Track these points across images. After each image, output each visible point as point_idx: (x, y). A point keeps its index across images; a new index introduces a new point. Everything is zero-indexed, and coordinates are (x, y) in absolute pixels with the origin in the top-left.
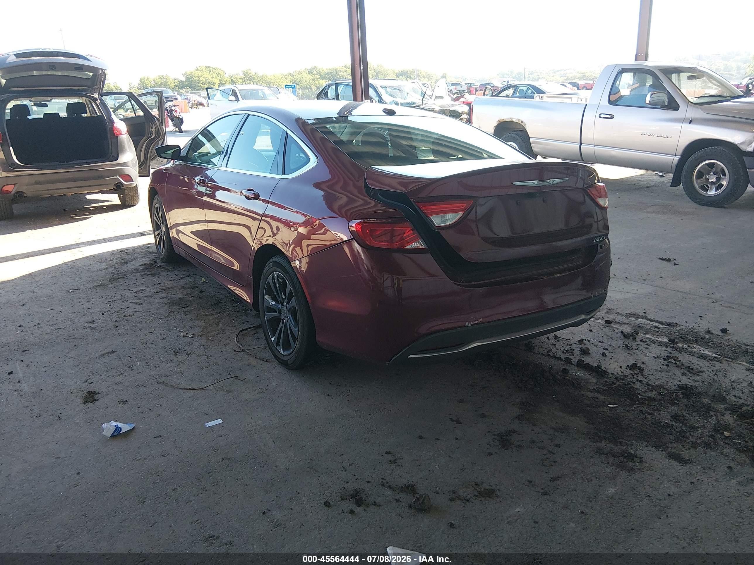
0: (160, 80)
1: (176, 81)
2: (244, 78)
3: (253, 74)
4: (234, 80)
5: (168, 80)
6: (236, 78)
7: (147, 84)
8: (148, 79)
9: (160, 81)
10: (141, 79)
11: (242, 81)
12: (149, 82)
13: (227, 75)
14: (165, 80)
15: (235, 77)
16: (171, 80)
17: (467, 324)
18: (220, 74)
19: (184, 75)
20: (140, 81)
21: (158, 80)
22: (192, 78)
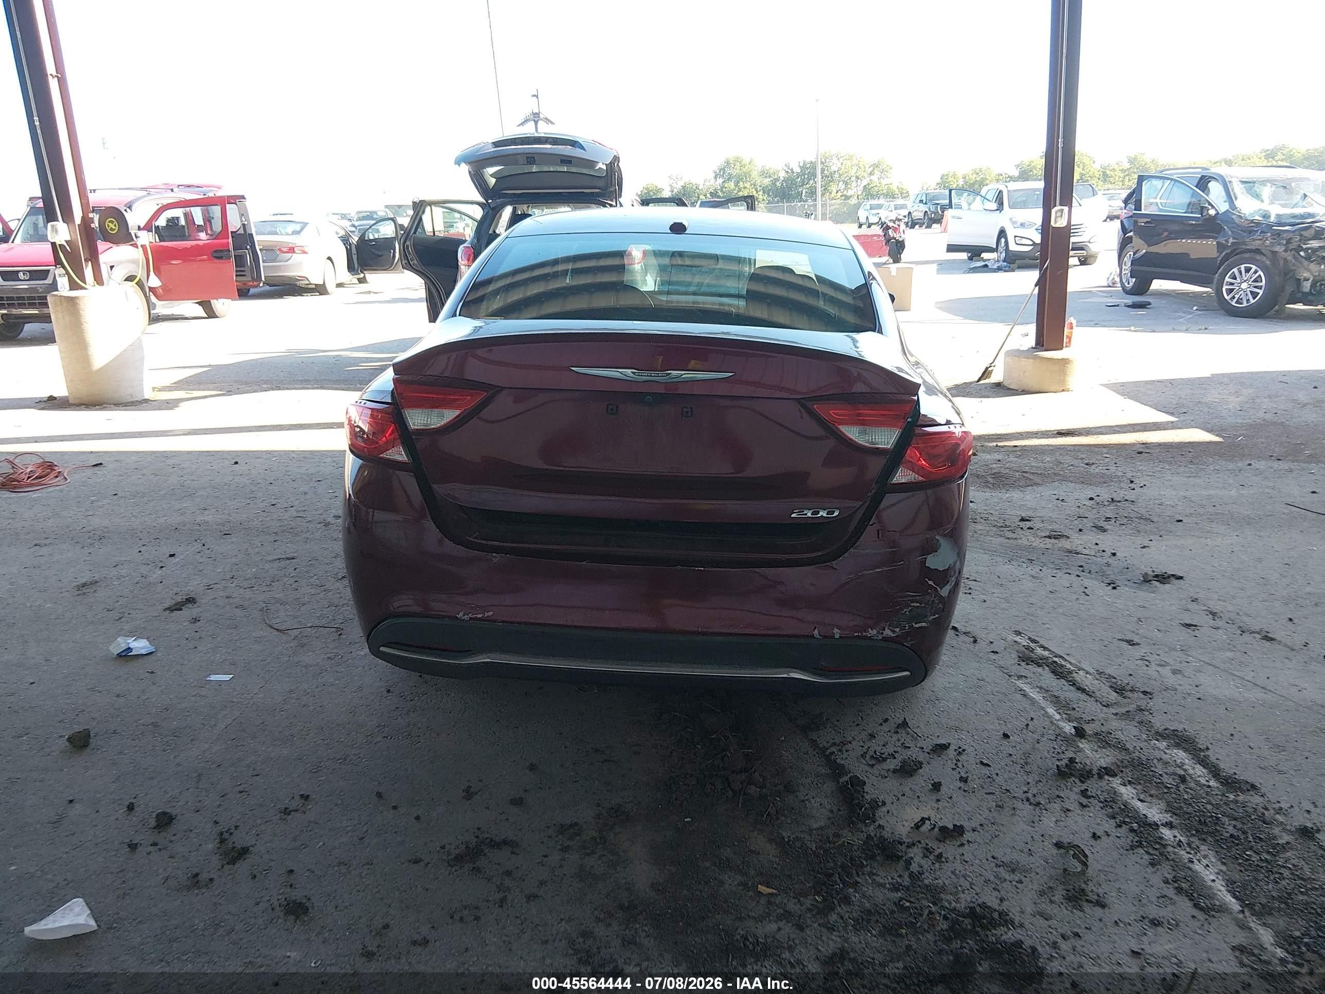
0: (975, 175)
1: (1001, 177)
2: (1128, 169)
3: (1148, 161)
4: (1108, 172)
5: (988, 177)
6: (1114, 170)
7: (952, 183)
8: (954, 175)
9: (973, 177)
10: (943, 175)
11: (1122, 175)
12: (955, 181)
13: (1097, 166)
14: (982, 176)
15: (1111, 168)
16: (993, 175)
17: (461, 614)
18: (1084, 163)
19: (1017, 166)
20: (941, 178)
21: (971, 176)
22: (1031, 171)
